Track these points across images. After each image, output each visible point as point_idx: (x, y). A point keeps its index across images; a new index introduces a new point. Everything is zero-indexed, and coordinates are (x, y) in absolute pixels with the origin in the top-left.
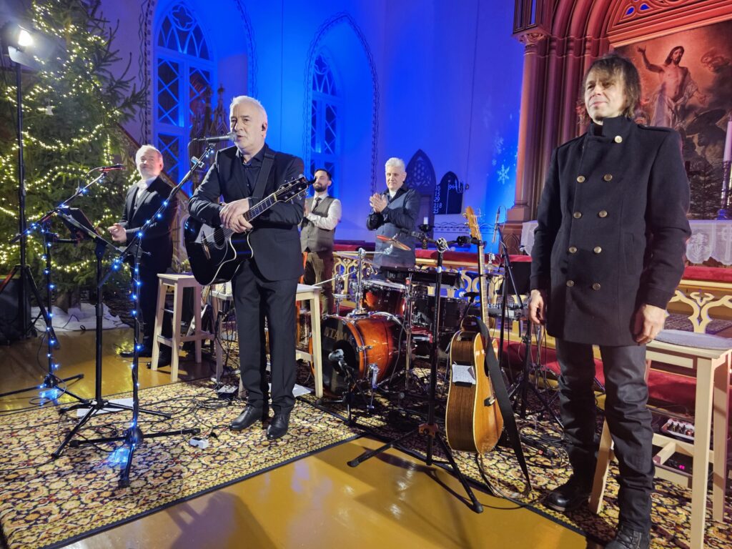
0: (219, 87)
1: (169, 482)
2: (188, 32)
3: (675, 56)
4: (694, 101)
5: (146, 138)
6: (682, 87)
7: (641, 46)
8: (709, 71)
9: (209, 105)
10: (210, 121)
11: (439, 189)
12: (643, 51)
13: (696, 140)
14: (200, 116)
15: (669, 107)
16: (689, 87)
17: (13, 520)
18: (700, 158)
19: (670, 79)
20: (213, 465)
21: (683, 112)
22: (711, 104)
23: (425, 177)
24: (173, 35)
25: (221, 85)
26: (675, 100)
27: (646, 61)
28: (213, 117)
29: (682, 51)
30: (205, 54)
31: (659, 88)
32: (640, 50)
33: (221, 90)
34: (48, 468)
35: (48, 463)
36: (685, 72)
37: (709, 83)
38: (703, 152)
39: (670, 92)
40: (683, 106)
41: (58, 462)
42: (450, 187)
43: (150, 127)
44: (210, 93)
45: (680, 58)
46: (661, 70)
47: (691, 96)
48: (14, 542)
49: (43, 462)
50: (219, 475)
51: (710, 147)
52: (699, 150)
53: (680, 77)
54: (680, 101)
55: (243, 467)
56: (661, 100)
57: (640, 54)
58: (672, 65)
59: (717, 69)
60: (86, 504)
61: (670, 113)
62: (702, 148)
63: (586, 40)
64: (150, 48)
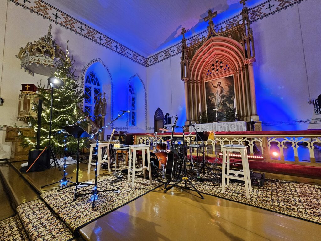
1: (113, 203)
2: (94, 79)
3: (219, 84)
4: (225, 94)
5: (82, 107)
6: (222, 91)
7: (211, 82)
8: (227, 87)
11: (165, 118)
12: (212, 83)
13: (227, 103)
15: (220, 96)
16: (223, 91)
17: (69, 219)
18: (229, 107)
19: (219, 89)
20: (124, 197)
21: (223, 97)
22: (229, 95)
23: (161, 114)
24: (90, 80)
26: (221, 94)
27: (213, 85)
28: (102, 101)
29: (221, 83)
30: (98, 85)
31: (217, 91)
32: (211, 83)
34: (73, 203)
35: (73, 202)
36: (222, 88)
37: (228, 90)
38: (229, 106)
39: (219, 92)
40: (223, 95)
41: (76, 201)
42: (168, 117)
43: (83, 104)
45: (220, 84)
46: (216, 87)
47: (224, 93)
48: (72, 225)
49: (71, 202)
50: (128, 199)
51: (230, 105)
52: (228, 105)
53: (221, 89)
54: (222, 94)
55: (133, 196)
56: (218, 94)
57: (211, 84)
58: (219, 86)
59: (229, 87)
60: (91, 212)
61: (220, 97)
62: (229, 105)
63: (198, 81)
64: (84, 83)
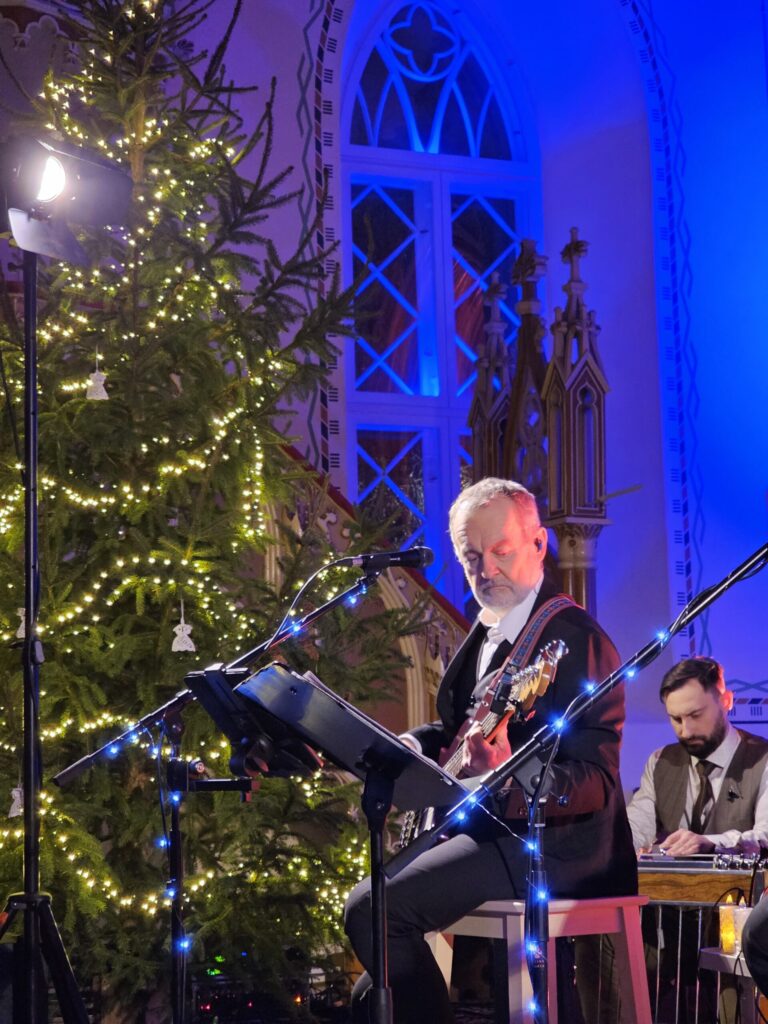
0: (567, 240)
5: (325, 446)
9: (532, 307)
10: (540, 363)
14: (499, 351)
25: (574, 231)
28: (550, 346)
33: (573, 249)
43: (336, 410)
44: (533, 268)
64: (330, 156)
